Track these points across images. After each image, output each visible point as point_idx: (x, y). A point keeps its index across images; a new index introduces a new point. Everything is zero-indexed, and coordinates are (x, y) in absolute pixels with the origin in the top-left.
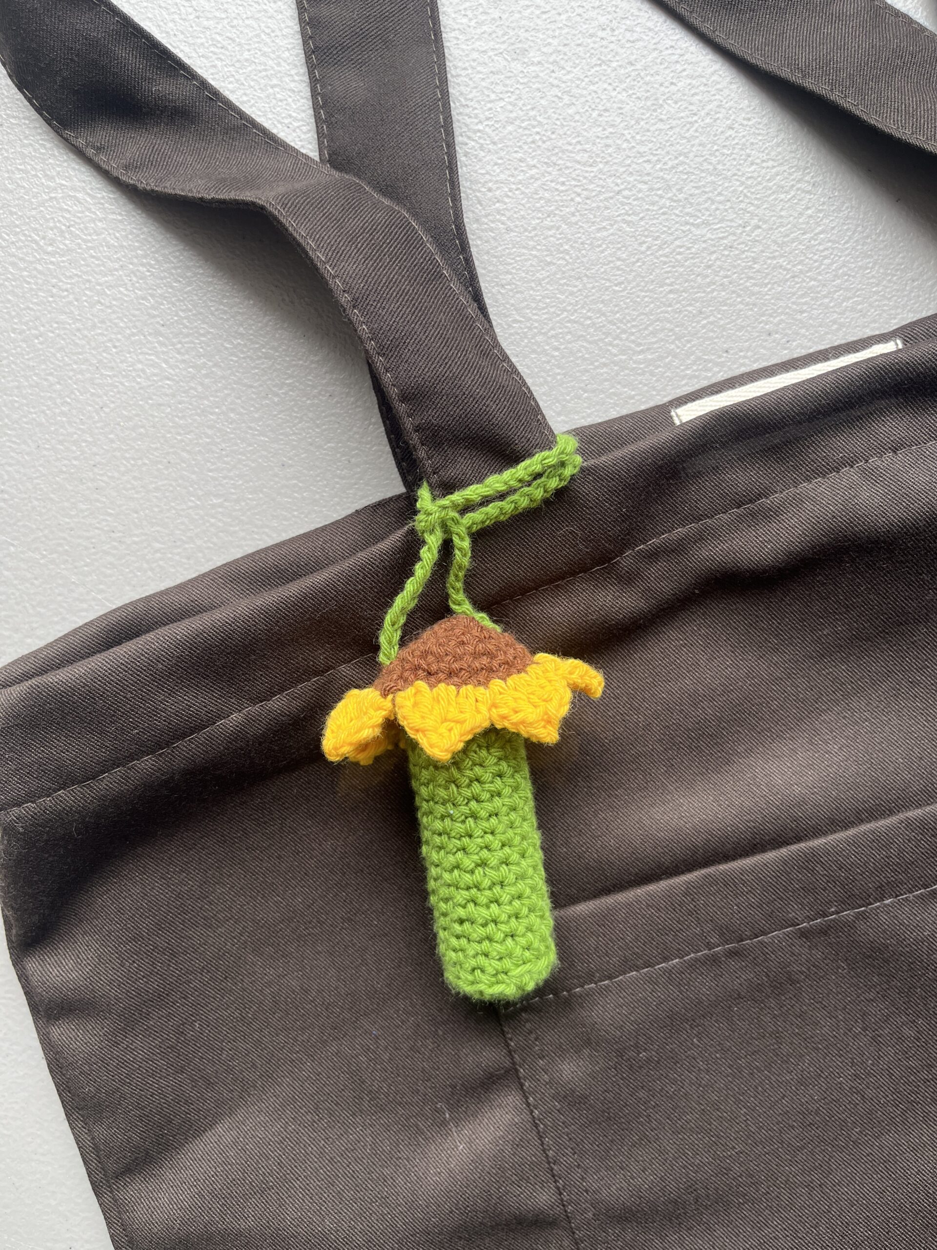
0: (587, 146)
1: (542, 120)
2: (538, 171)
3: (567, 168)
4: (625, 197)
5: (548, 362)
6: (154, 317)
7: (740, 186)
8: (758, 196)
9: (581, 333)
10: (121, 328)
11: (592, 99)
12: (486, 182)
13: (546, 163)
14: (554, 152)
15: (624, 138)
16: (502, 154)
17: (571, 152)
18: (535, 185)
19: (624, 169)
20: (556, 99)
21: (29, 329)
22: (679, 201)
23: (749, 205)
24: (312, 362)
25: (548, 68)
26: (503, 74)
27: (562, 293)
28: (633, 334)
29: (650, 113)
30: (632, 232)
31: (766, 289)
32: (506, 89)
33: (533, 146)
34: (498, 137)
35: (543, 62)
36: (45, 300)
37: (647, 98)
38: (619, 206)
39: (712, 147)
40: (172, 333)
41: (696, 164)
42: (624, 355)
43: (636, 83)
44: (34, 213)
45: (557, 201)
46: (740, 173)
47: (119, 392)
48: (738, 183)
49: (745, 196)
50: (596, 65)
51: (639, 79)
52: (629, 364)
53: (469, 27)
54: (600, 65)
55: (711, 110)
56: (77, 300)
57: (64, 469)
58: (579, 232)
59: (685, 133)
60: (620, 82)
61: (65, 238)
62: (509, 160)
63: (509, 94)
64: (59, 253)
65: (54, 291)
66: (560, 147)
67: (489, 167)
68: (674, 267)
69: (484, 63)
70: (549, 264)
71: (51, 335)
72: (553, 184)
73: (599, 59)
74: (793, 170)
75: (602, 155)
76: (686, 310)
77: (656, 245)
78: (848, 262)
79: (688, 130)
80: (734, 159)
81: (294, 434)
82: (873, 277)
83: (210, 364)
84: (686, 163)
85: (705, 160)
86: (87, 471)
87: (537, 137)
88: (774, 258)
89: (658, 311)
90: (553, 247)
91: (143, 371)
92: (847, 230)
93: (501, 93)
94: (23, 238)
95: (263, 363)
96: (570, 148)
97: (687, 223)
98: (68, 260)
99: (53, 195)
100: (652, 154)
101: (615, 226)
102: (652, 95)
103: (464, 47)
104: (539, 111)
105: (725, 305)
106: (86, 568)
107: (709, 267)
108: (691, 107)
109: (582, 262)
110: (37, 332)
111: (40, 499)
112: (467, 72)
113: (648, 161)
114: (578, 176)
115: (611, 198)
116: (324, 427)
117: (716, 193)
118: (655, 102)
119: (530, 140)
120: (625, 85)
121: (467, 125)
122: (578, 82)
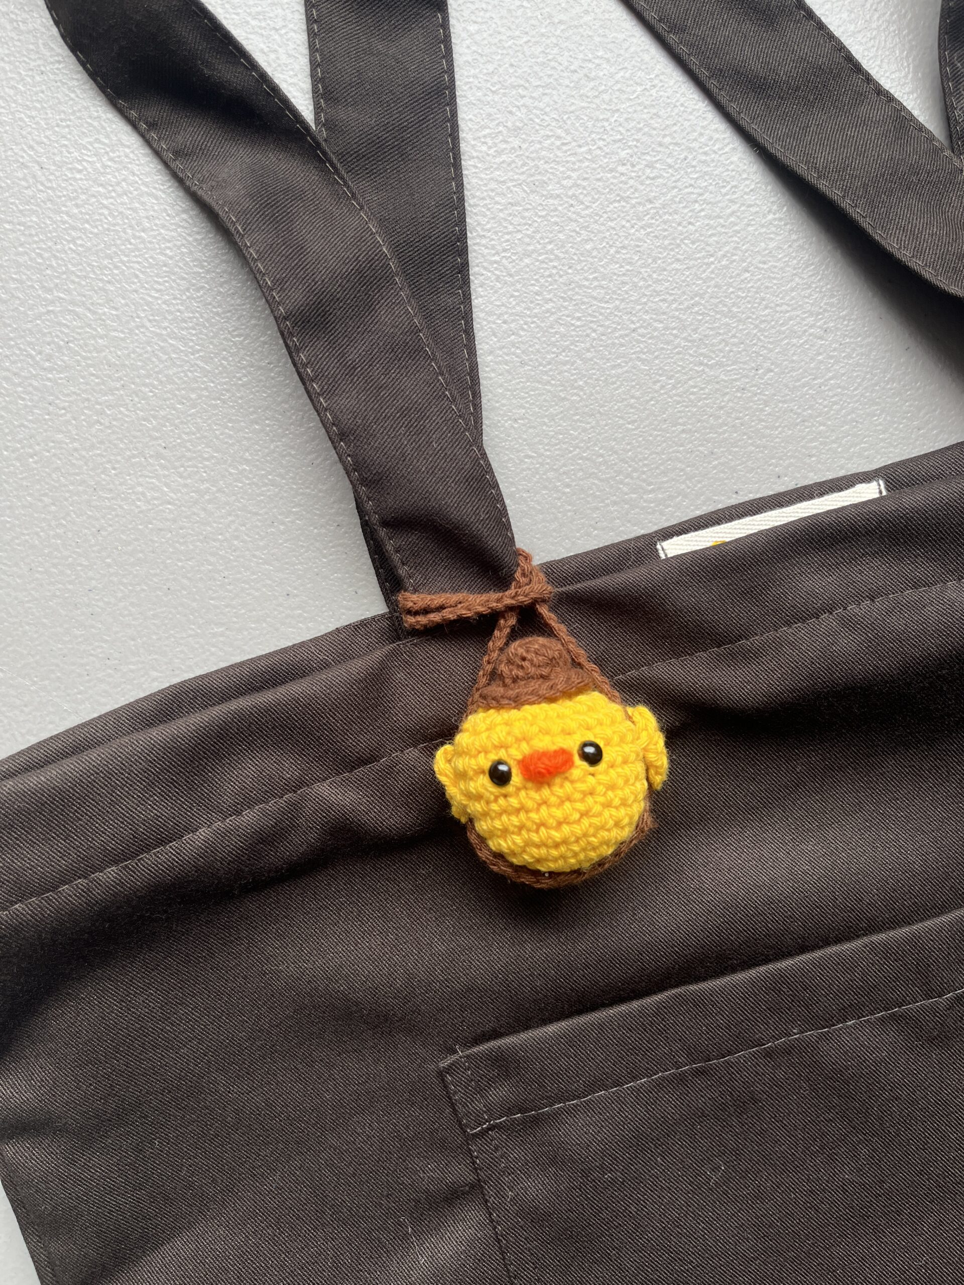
0: (604, 282)
1: (560, 255)
2: (554, 305)
3: (583, 303)
4: (639, 335)
5: (559, 499)
6: (156, 439)
7: (753, 329)
8: (771, 340)
9: (593, 470)
10: (122, 449)
11: (610, 235)
12: (501, 314)
13: (562, 298)
14: (571, 287)
15: (641, 276)
16: (519, 286)
17: (588, 288)
18: (551, 319)
19: (641, 307)
20: (573, 234)
21: (23, 448)
22: (694, 341)
23: (762, 349)
24: (320, 491)
25: (567, 202)
26: (521, 206)
27: (574, 429)
28: (644, 473)
29: (667, 252)
30: (645, 370)
31: (777, 432)
32: (524, 221)
33: (549, 279)
34: (515, 269)
35: (562, 196)
36: (40, 417)
37: (665, 237)
38: (634, 343)
39: (728, 289)
40: (174, 456)
41: (711, 306)
42: (634, 493)
43: (653, 221)
44: (29, 326)
45: (572, 336)
46: (754, 317)
47: (117, 516)
48: (752, 326)
49: (759, 339)
50: (615, 201)
51: (657, 217)
52: (639, 502)
53: (488, 155)
54: (619, 201)
55: (728, 252)
56: (75, 419)
57: (58, 594)
58: (594, 369)
59: (701, 274)
60: (638, 220)
61: (63, 354)
62: (526, 293)
63: (527, 227)
64: (56, 370)
65: (51, 408)
66: (578, 282)
67: (504, 299)
68: (687, 407)
69: (503, 194)
70: (564, 399)
71: (48, 454)
72: (569, 319)
73: (618, 195)
74: (806, 315)
75: (619, 292)
76: (699, 451)
77: (670, 384)
78: (857, 408)
79: (704, 271)
80: (749, 302)
81: (301, 563)
82: (880, 424)
83: (214, 489)
84: (701, 304)
85: (720, 302)
86: (82, 595)
87: (554, 271)
88: (784, 402)
89: (671, 450)
90: (567, 382)
91: (143, 494)
92: (857, 376)
93: (519, 225)
94: (18, 352)
95: (269, 490)
96: (586, 283)
97: (701, 364)
98: (66, 377)
99: (51, 308)
100: (668, 293)
101: (630, 364)
102: (669, 235)
103: (483, 176)
104: (556, 245)
105: (736, 447)
106: (79, 696)
107: (721, 408)
108: (708, 248)
109: (597, 399)
110: (31, 451)
111: (31, 624)
112: (485, 202)
113: (664, 300)
114: (594, 312)
115: (627, 335)
116: (331, 557)
117: (730, 334)
118: (673, 242)
119: (547, 273)
120: (644, 223)
121: (483, 256)
122: (598, 218)
